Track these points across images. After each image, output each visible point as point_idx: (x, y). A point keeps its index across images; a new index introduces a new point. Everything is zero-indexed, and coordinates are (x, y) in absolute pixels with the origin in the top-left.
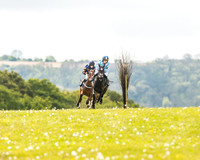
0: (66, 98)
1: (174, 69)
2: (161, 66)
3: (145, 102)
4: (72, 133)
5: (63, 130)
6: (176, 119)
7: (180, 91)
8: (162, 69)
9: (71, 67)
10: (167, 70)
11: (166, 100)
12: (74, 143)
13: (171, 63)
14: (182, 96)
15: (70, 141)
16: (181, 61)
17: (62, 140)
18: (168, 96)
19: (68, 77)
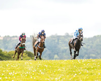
0: (6, 55)
1: (60, 41)
2: (54, 39)
3: (45, 57)
4: (8, 73)
5: (4, 71)
6: (61, 66)
7: (63, 52)
8: (54, 40)
9: (8, 39)
10: (57, 41)
11: (56, 56)
12: (9, 78)
13: (59, 37)
14: (64, 54)
15: (8, 77)
16: (64, 36)
17: (3, 76)
18: (57, 54)
19: (7, 44)
